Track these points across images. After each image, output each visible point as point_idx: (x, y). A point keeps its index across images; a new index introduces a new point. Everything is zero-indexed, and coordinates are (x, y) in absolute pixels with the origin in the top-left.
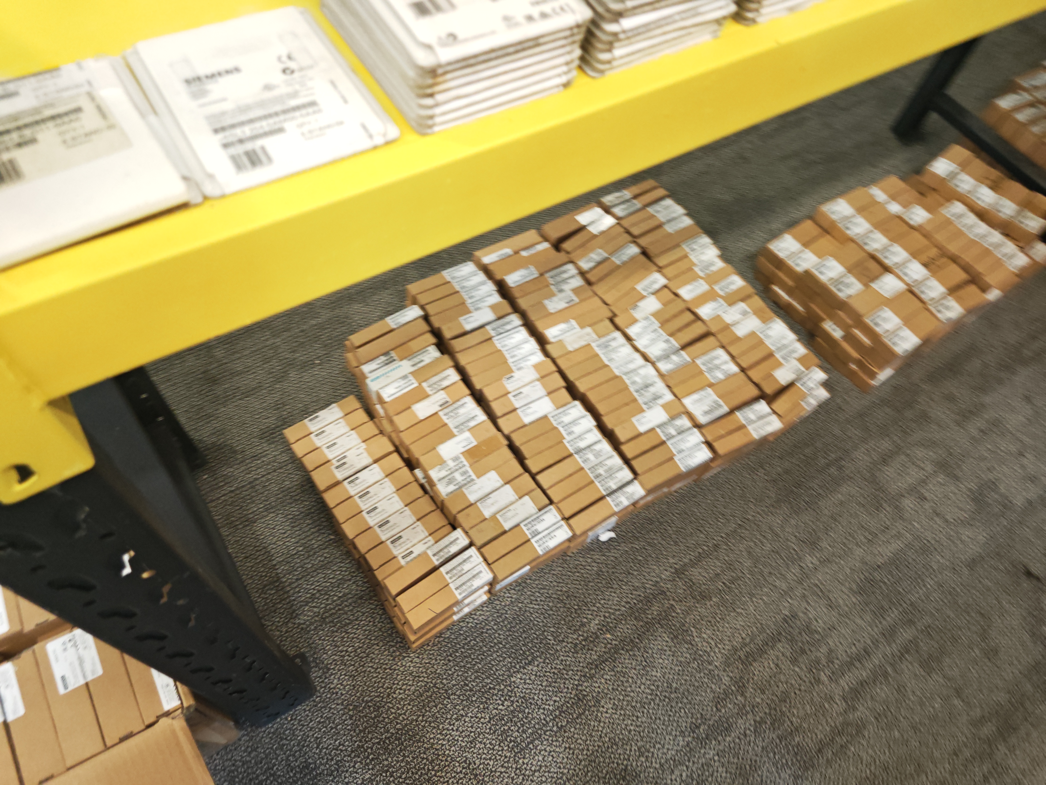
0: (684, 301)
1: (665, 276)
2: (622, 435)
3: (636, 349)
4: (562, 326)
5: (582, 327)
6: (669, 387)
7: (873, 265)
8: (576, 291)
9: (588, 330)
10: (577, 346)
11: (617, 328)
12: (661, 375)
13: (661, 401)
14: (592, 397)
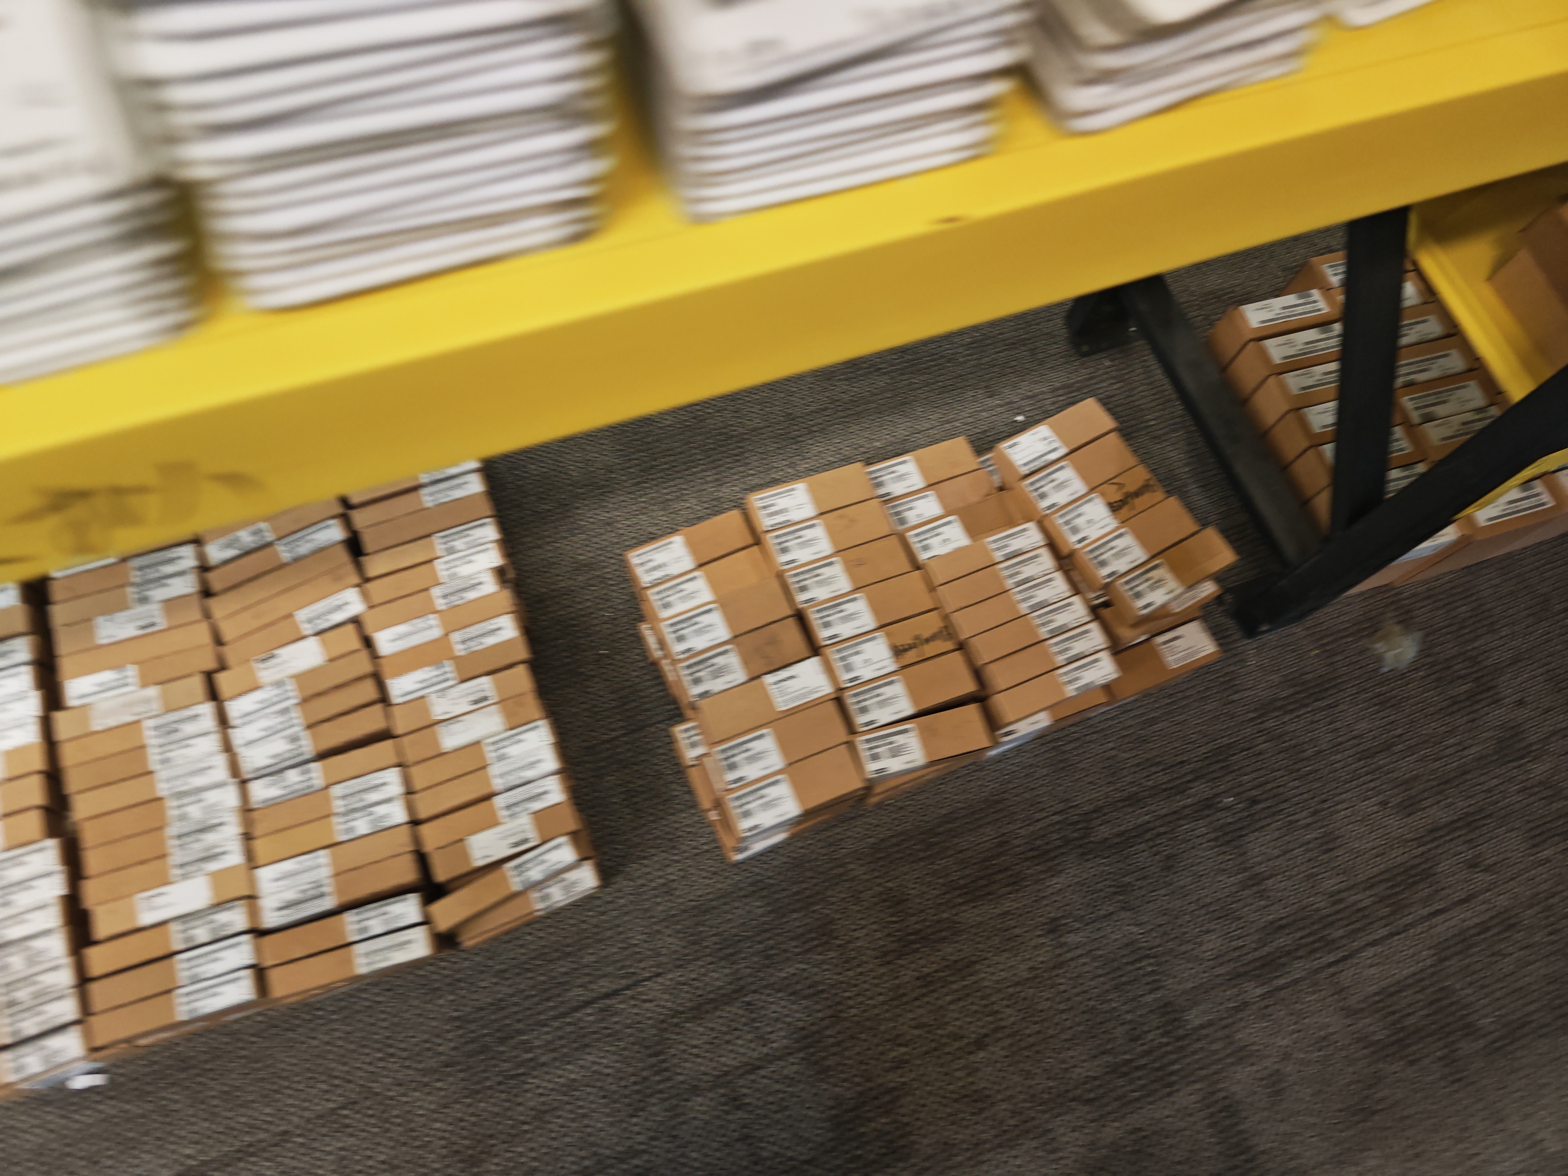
0: (375, 656)
1: (365, 596)
2: (102, 926)
3: (228, 747)
4: (107, 676)
5: (144, 685)
6: (248, 837)
7: (791, 634)
8: (170, 604)
9: (152, 691)
10: (112, 722)
11: (213, 694)
12: (246, 810)
13: (213, 866)
14: (89, 836)
